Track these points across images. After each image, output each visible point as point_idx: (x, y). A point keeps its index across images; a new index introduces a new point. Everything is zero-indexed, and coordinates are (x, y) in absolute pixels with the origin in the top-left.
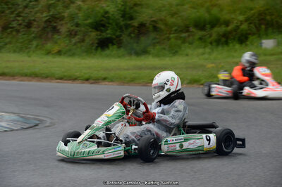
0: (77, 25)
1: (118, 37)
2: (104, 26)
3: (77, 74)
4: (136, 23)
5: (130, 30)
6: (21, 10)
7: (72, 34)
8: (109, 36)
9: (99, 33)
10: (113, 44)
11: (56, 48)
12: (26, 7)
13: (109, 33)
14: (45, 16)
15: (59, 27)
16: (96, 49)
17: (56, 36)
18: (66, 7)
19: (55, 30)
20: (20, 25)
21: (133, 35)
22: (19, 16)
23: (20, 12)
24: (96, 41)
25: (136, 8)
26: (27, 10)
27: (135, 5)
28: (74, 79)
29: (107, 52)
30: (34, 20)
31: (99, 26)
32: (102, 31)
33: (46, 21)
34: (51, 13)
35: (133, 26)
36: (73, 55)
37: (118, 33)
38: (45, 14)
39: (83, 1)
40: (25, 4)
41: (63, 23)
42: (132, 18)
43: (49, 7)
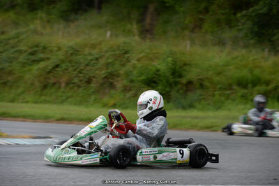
0: (132, 81)
1: (167, 92)
2: (155, 82)
4: (184, 81)
5: (179, 86)
6: (82, 68)
7: (126, 89)
11: (112, 102)
12: (87, 65)
14: (103, 73)
15: (115, 83)
17: (113, 91)
18: (123, 65)
19: (112, 86)
20: (81, 81)
21: (181, 91)
22: (80, 72)
23: (82, 70)
25: (185, 67)
26: (88, 68)
27: (185, 64)
30: (94, 77)
31: (151, 82)
32: (153, 87)
33: (106, 77)
34: (109, 71)
35: (182, 83)
37: (168, 89)
38: (103, 72)
39: (138, 60)
40: (86, 62)
41: (119, 79)
42: (180, 76)
43: (108, 65)
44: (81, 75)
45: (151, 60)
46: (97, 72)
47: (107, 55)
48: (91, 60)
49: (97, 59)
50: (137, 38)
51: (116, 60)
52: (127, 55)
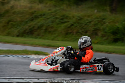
0: (106, 32)
1: (122, 38)
2: (116, 33)
3: (103, 50)
6: (83, 26)
7: (103, 36)
9: (114, 36)
10: (120, 41)
11: (96, 41)
12: (86, 25)
13: (118, 36)
14: (93, 28)
15: (98, 33)
16: (113, 42)
17: (97, 37)
18: (102, 25)
19: (96, 34)
20: (83, 32)
22: (82, 28)
24: (113, 39)
28: (101, 52)
29: (117, 44)
30: (89, 30)
31: (114, 33)
33: (94, 30)
34: (96, 27)
36: (103, 44)
37: (122, 36)
39: (109, 23)
40: (85, 23)
41: (100, 31)
43: (95, 25)
44: (83, 29)
45: (115, 23)
46: (90, 28)
47: (95, 20)
48: (88, 23)
49: (90, 22)
50: (109, 13)
51: (99, 23)
52: (104, 21)
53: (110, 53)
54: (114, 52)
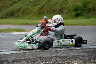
0: (69, 10)
1: (82, 13)
2: (77, 10)
3: (68, 23)
4: (88, 8)
5: (86, 11)
7: (67, 13)
8: (79, 13)
9: (76, 12)
10: (80, 15)
12: (54, 5)
13: (79, 12)
14: (59, 8)
15: (63, 11)
16: (75, 17)
17: (63, 14)
18: (66, 5)
19: (62, 12)
20: (52, 11)
21: (87, 12)
22: (51, 8)
23: (52, 7)
24: (75, 15)
25: (88, 4)
26: (54, 6)
27: (88, 3)
29: (78, 18)
30: (56, 9)
31: (76, 10)
32: (77, 11)
33: (60, 9)
34: (61, 7)
35: (87, 10)
36: (68, 19)
37: (82, 12)
38: (59, 7)
39: (71, 2)
40: (53, 4)
41: (65, 9)
42: (86, 7)
43: (60, 5)
44: (51, 9)
45: (76, 2)
46: (57, 7)
47: (60, 1)
48: (55, 3)
49: (57, 3)
51: (63, 3)
52: (67, 1)
53: (74, 25)
54: (76, 25)
